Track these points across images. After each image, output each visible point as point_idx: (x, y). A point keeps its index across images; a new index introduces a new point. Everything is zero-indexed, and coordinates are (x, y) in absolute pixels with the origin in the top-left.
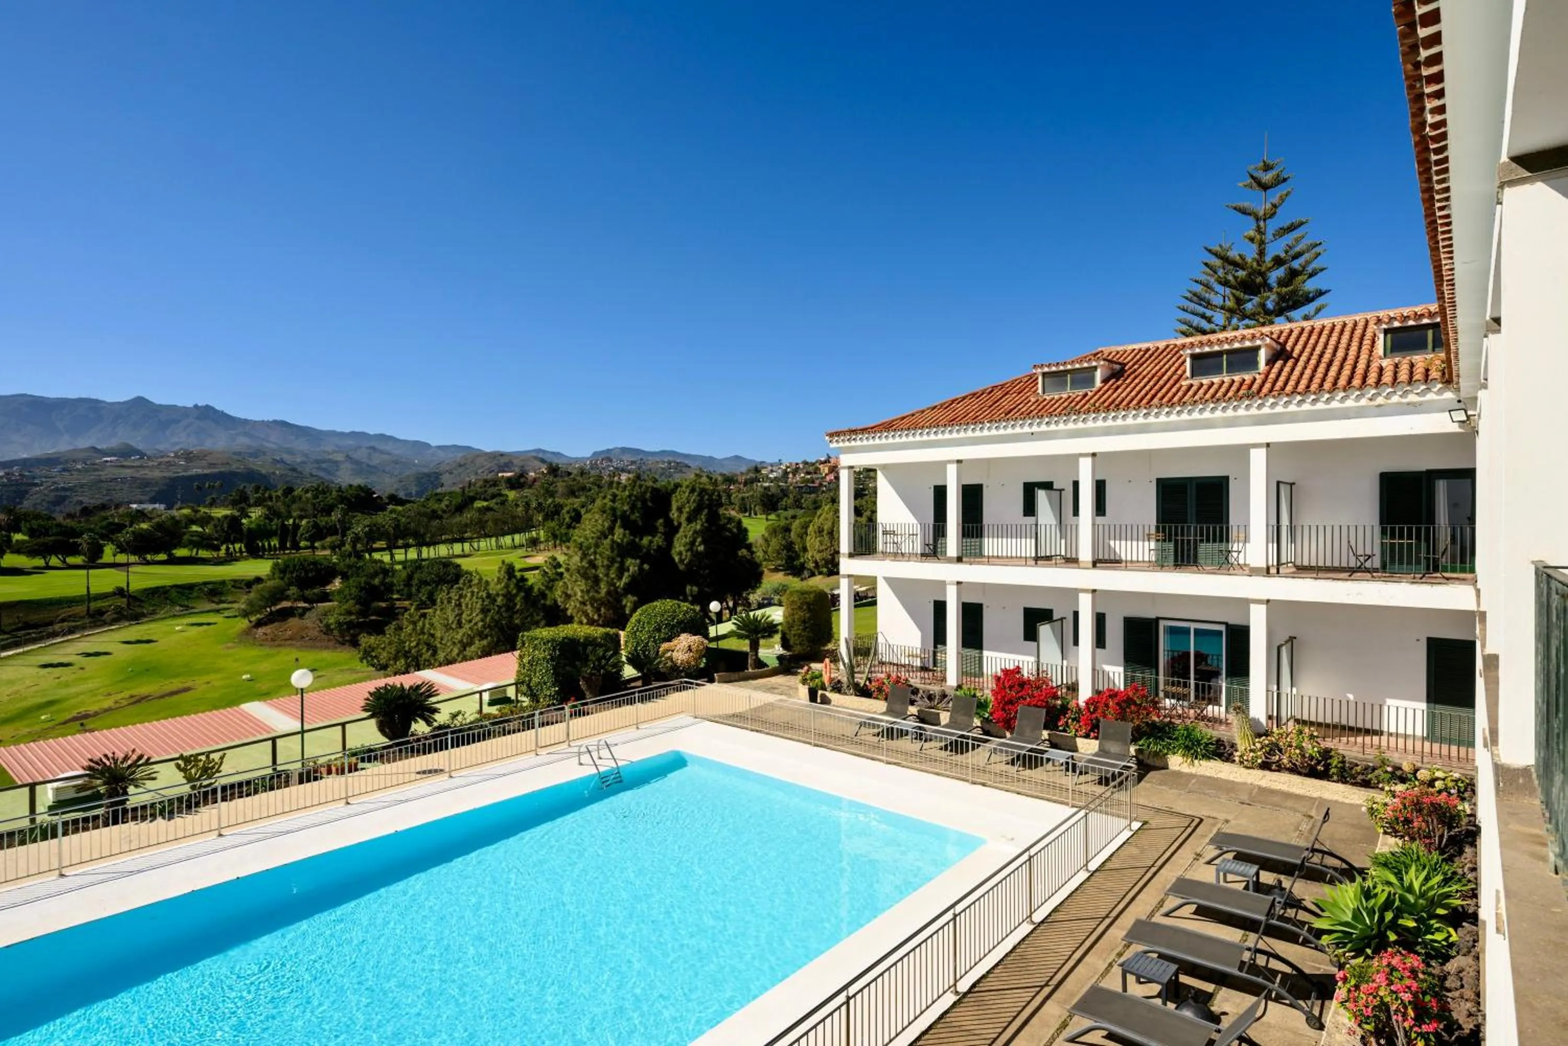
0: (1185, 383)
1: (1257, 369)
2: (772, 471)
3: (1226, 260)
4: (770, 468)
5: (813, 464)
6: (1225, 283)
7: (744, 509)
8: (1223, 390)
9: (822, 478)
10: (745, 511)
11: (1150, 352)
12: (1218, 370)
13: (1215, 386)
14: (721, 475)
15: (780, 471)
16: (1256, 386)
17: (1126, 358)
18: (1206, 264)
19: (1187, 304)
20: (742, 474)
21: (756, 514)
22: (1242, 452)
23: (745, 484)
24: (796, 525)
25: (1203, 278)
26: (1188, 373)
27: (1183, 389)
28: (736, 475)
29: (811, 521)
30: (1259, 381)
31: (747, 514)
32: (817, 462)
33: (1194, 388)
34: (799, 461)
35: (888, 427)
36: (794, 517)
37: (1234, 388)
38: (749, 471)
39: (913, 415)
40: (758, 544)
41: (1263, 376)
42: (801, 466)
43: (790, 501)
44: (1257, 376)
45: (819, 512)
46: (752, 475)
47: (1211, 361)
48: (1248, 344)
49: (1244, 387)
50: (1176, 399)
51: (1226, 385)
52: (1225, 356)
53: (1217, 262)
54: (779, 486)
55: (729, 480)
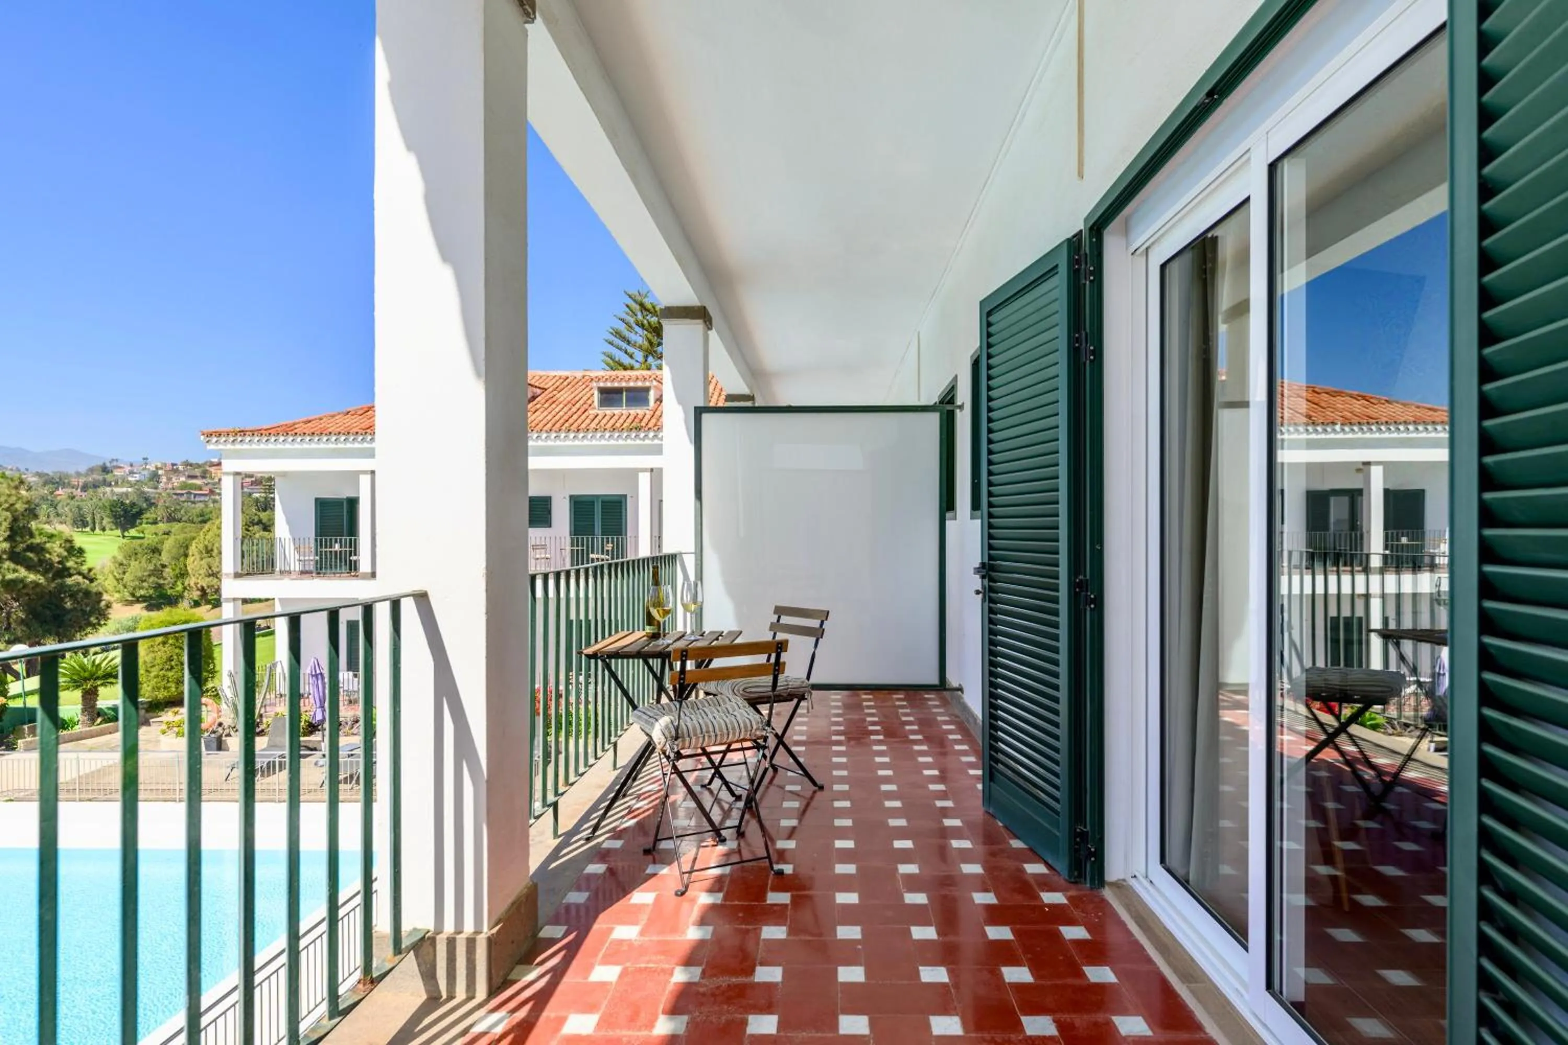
0: (592, 412)
1: (648, 406)
2: (132, 473)
3: (642, 305)
4: (128, 469)
5: (199, 466)
6: (642, 326)
7: (81, 522)
8: (621, 421)
9: (214, 484)
10: (85, 524)
11: (568, 381)
12: (618, 403)
13: (616, 417)
14: (39, 474)
15: (146, 473)
16: (645, 420)
17: (546, 384)
18: (627, 306)
19: (612, 338)
20: (78, 474)
21: (104, 529)
22: (632, 475)
23: (85, 488)
24: (169, 545)
25: (624, 316)
26: (596, 404)
27: (591, 417)
28: (67, 476)
29: (194, 538)
30: (648, 417)
31: (88, 529)
32: (205, 463)
33: (599, 417)
34: (178, 461)
35: (288, 430)
36: (168, 533)
37: (629, 421)
38: (92, 470)
39: (321, 419)
40: (106, 571)
41: (652, 413)
42: (181, 468)
43: (160, 512)
44: (647, 412)
45: (207, 526)
46: (98, 477)
47: (615, 396)
48: (640, 384)
49: (637, 420)
50: (583, 426)
51: (624, 417)
52: (624, 394)
53: (636, 307)
54: (143, 492)
55: (56, 482)
